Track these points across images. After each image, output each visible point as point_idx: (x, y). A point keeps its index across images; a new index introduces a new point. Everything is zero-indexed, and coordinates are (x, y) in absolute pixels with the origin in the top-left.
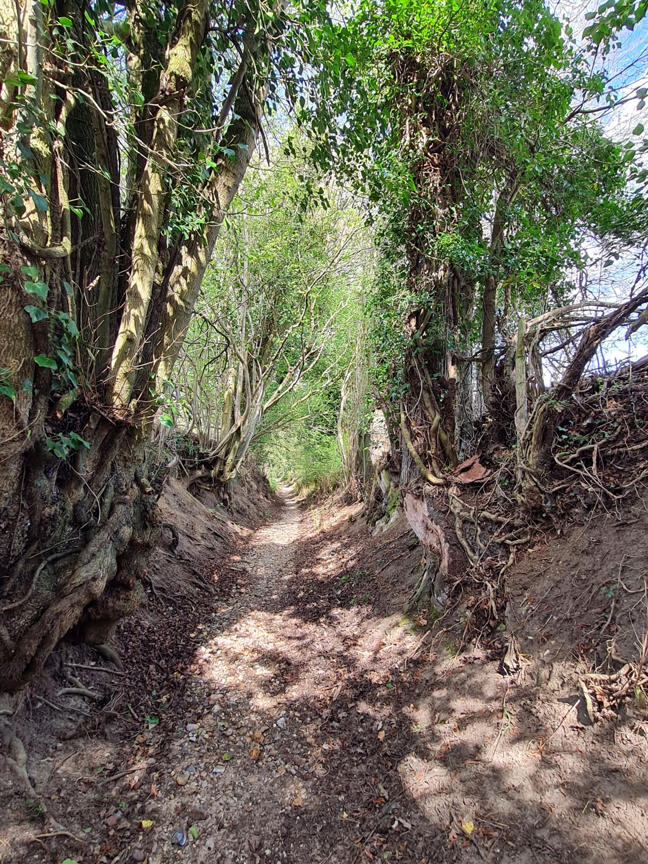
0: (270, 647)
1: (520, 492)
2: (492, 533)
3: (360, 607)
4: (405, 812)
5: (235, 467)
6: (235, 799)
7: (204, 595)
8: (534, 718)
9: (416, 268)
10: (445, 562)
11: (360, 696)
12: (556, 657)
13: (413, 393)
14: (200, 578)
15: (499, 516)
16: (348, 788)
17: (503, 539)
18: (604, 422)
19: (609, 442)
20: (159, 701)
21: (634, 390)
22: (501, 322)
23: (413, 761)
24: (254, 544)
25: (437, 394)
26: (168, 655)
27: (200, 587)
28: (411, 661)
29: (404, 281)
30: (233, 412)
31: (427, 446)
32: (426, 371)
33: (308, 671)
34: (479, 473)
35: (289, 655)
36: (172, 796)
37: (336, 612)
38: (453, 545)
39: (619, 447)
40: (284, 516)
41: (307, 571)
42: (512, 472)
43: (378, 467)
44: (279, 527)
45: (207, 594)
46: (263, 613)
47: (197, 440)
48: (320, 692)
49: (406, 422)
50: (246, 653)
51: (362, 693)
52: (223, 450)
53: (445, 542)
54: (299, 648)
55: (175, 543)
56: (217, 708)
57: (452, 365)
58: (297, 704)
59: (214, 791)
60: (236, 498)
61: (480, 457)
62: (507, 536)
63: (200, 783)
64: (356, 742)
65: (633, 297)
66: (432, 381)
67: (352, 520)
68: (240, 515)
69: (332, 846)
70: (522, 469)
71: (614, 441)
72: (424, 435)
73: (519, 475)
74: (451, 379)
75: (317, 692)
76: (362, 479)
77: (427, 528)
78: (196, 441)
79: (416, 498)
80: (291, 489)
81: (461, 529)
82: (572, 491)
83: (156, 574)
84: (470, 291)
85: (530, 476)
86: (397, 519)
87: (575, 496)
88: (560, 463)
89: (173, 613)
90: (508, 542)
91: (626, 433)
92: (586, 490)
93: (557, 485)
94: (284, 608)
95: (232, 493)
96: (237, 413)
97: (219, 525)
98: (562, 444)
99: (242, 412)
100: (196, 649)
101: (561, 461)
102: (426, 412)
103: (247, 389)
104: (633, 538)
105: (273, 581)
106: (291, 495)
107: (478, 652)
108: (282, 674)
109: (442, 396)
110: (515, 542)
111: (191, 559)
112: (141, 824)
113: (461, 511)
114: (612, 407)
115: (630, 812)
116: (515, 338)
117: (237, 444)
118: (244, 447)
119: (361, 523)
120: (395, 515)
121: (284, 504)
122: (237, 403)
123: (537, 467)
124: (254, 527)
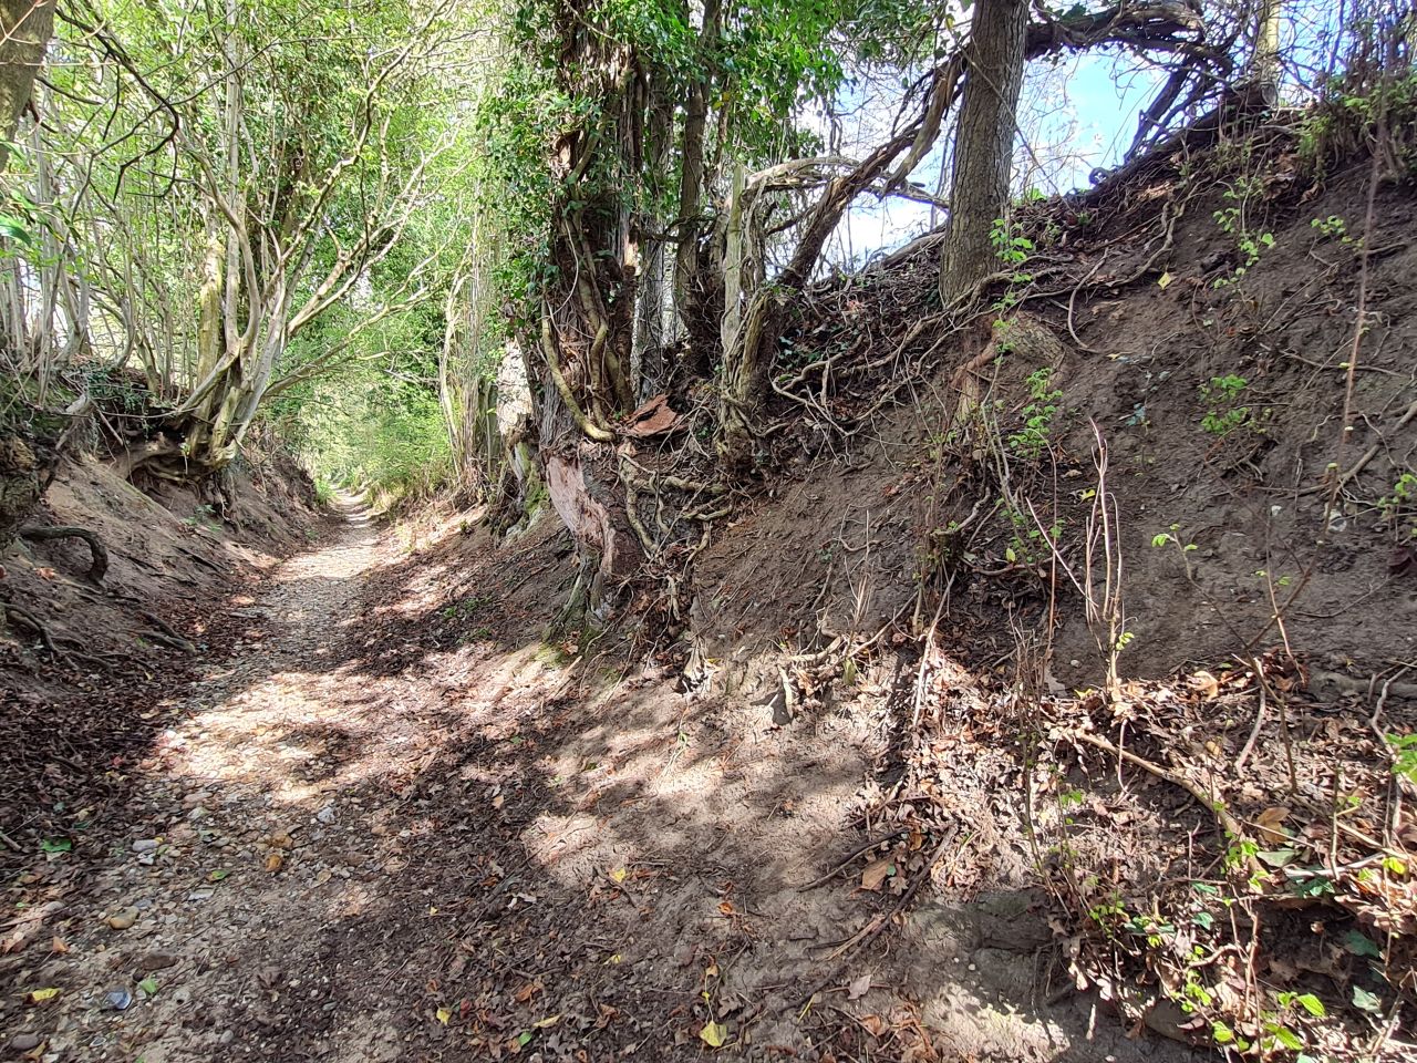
0: (310, 719)
1: (722, 439)
2: (679, 508)
3: (473, 646)
4: (528, 885)
5: (233, 438)
6: (235, 928)
7: (173, 657)
8: (719, 734)
9: (570, 50)
10: (608, 557)
11: (469, 758)
12: (752, 653)
13: (563, 285)
14: (163, 629)
15: (691, 480)
16: (439, 878)
17: (694, 513)
18: (842, 329)
19: (845, 358)
20: (70, 817)
21: (885, 287)
22: (710, 174)
23: (545, 821)
24: (282, 579)
25: (604, 289)
26: (89, 747)
27: (161, 642)
28: (552, 702)
29: (551, 74)
30: (222, 332)
31: (585, 377)
32: (586, 247)
33: (378, 742)
34: (667, 420)
35: (345, 726)
36: (102, 947)
37: (431, 658)
38: (621, 531)
39: (857, 364)
40: (344, 537)
41: (384, 609)
42: (713, 413)
43: (510, 439)
44: (334, 553)
45: (178, 654)
46: (297, 674)
47: (142, 380)
48: (401, 766)
49: (550, 337)
50: (261, 731)
51: (470, 755)
52: (206, 403)
53: (610, 527)
54: (364, 715)
55: (100, 566)
56: (197, 812)
57: (631, 242)
58: (357, 788)
59: (193, 925)
60: (238, 502)
61: (669, 399)
62: (700, 508)
63: (160, 919)
64: (457, 817)
65: (896, 135)
66: (596, 264)
67: (467, 532)
68: (254, 531)
69: (408, 951)
70: (726, 400)
71: (853, 357)
72: (580, 358)
73: (722, 413)
74: (628, 267)
75: (393, 767)
76: (486, 465)
77: (583, 511)
78: (140, 382)
79: (565, 465)
80: (359, 498)
81: (634, 505)
82: (792, 431)
83: (54, 618)
84: (666, 121)
85: (737, 413)
86: (540, 520)
87: (796, 439)
88: (778, 390)
89: (101, 685)
90: (702, 516)
91: (868, 345)
92: (811, 428)
93: (773, 425)
94: (338, 663)
95: (233, 492)
96: (231, 331)
97: (206, 547)
98: (783, 363)
99: (241, 333)
100: (154, 735)
101: (781, 387)
102: (584, 317)
103: (253, 285)
104: (863, 486)
105: (319, 629)
106: (360, 507)
107: (651, 672)
108: (331, 752)
109: (612, 293)
110: (711, 516)
111: (141, 598)
112: (30, 997)
113: (636, 478)
114: (855, 308)
115: (825, 804)
116: (729, 201)
117: (234, 393)
118: (251, 401)
119: (482, 534)
120: (537, 513)
121: (344, 521)
122: (229, 309)
123: (748, 397)
124: (284, 554)
